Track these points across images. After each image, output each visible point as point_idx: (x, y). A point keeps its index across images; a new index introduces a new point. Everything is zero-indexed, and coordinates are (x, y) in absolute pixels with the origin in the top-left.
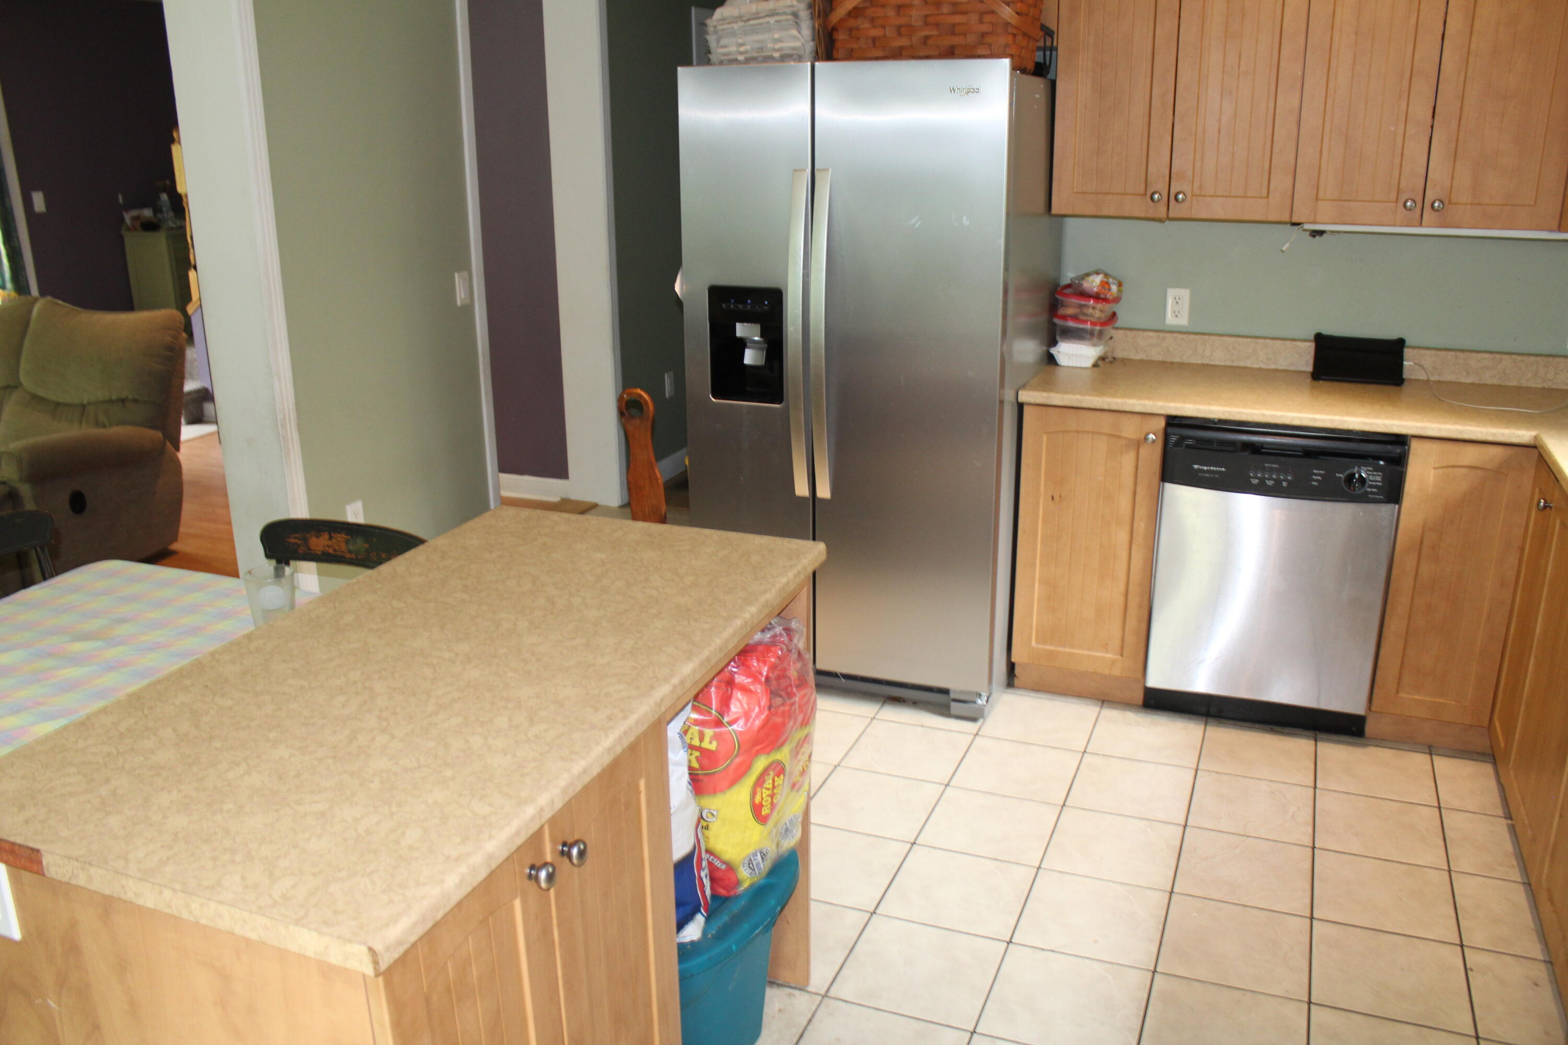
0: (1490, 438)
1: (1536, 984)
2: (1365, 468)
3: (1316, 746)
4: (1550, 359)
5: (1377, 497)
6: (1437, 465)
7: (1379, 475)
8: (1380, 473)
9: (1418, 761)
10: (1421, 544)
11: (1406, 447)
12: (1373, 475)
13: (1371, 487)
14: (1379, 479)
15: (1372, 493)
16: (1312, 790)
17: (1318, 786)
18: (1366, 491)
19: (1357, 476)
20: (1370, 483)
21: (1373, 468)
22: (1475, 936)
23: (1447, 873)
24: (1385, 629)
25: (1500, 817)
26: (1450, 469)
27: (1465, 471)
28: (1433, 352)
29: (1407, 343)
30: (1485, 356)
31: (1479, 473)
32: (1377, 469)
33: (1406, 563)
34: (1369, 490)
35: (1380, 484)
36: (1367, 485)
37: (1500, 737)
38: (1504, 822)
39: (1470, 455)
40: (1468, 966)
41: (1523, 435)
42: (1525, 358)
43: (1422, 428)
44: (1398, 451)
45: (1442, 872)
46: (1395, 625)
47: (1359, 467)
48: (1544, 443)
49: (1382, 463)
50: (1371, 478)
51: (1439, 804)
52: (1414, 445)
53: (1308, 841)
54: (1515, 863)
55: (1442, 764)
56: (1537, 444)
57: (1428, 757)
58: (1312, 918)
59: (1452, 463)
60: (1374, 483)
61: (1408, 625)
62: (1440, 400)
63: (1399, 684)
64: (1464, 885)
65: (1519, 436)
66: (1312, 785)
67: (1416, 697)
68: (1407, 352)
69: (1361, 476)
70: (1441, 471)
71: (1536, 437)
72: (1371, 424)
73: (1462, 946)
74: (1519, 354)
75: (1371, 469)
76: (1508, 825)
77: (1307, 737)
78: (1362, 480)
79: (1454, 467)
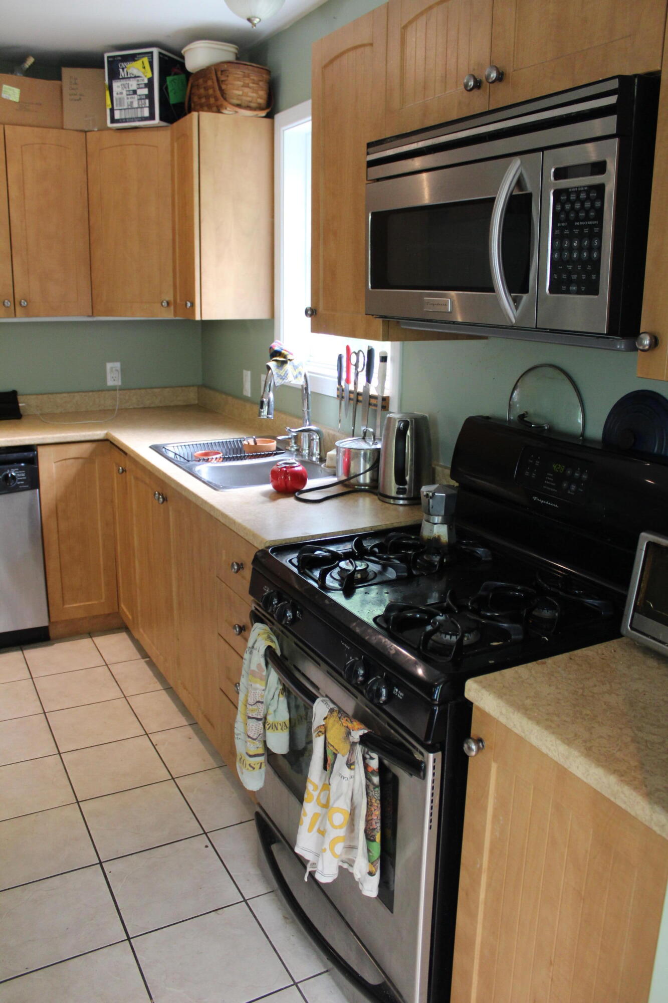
0: (83, 439)
1: (190, 738)
2: (14, 470)
3: (23, 654)
4: (100, 393)
5: (25, 486)
6: (55, 461)
7: (23, 473)
8: (23, 472)
9: (86, 643)
10: (57, 510)
11: (36, 452)
12: (20, 473)
13: (20, 481)
14: (23, 475)
15: (21, 485)
16: (31, 680)
17: (33, 676)
18: (17, 484)
19: (10, 475)
20: (19, 479)
21: (19, 468)
22: (151, 727)
23: (124, 699)
24: (47, 568)
25: (140, 659)
26: (64, 461)
27: (73, 460)
28: (34, 396)
29: (19, 393)
30: (65, 395)
31: (80, 460)
32: (21, 469)
33: (51, 526)
34: (19, 483)
35: (25, 478)
36: (17, 480)
37: (128, 613)
38: (143, 661)
39: (74, 451)
40: (154, 744)
41: (98, 433)
42: (87, 394)
43: (43, 439)
44: (31, 455)
45: (122, 699)
46: (53, 565)
47: (10, 470)
48: (113, 436)
49: (23, 465)
50: (19, 475)
51: (106, 663)
52: (41, 450)
53: (40, 710)
54: (156, 680)
55: (100, 640)
56: (109, 438)
57: (90, 639)
58: (59, 753)
59: (64, 458)
60: (21, 478)
61: (60, 562)
62: (46, 423)
63: (63, 600)
64: (135, 702)
65: (98, 435)
66: (30, 677)
67: (75, 605)
68: (20, 398)
69: (12, 475)
70: (59, 463)
71: (107, 434)
72: (12, 441)
73: (147, 734)
74: (84, 392)
75: (17, 469)
76: (146, 662)
77: (16, 650)
78: (13, 477)
79: (65, 459)
